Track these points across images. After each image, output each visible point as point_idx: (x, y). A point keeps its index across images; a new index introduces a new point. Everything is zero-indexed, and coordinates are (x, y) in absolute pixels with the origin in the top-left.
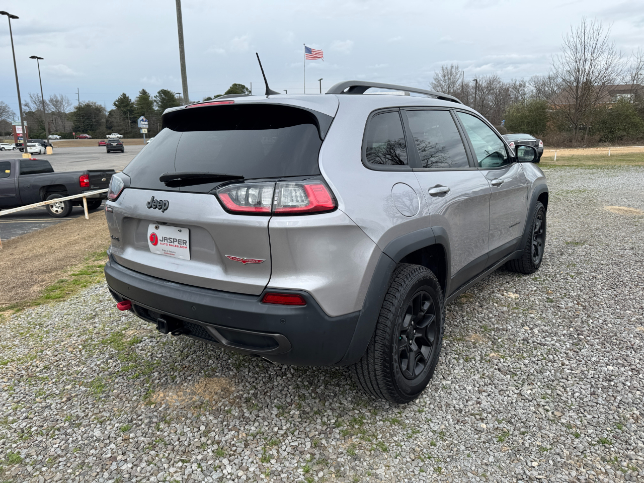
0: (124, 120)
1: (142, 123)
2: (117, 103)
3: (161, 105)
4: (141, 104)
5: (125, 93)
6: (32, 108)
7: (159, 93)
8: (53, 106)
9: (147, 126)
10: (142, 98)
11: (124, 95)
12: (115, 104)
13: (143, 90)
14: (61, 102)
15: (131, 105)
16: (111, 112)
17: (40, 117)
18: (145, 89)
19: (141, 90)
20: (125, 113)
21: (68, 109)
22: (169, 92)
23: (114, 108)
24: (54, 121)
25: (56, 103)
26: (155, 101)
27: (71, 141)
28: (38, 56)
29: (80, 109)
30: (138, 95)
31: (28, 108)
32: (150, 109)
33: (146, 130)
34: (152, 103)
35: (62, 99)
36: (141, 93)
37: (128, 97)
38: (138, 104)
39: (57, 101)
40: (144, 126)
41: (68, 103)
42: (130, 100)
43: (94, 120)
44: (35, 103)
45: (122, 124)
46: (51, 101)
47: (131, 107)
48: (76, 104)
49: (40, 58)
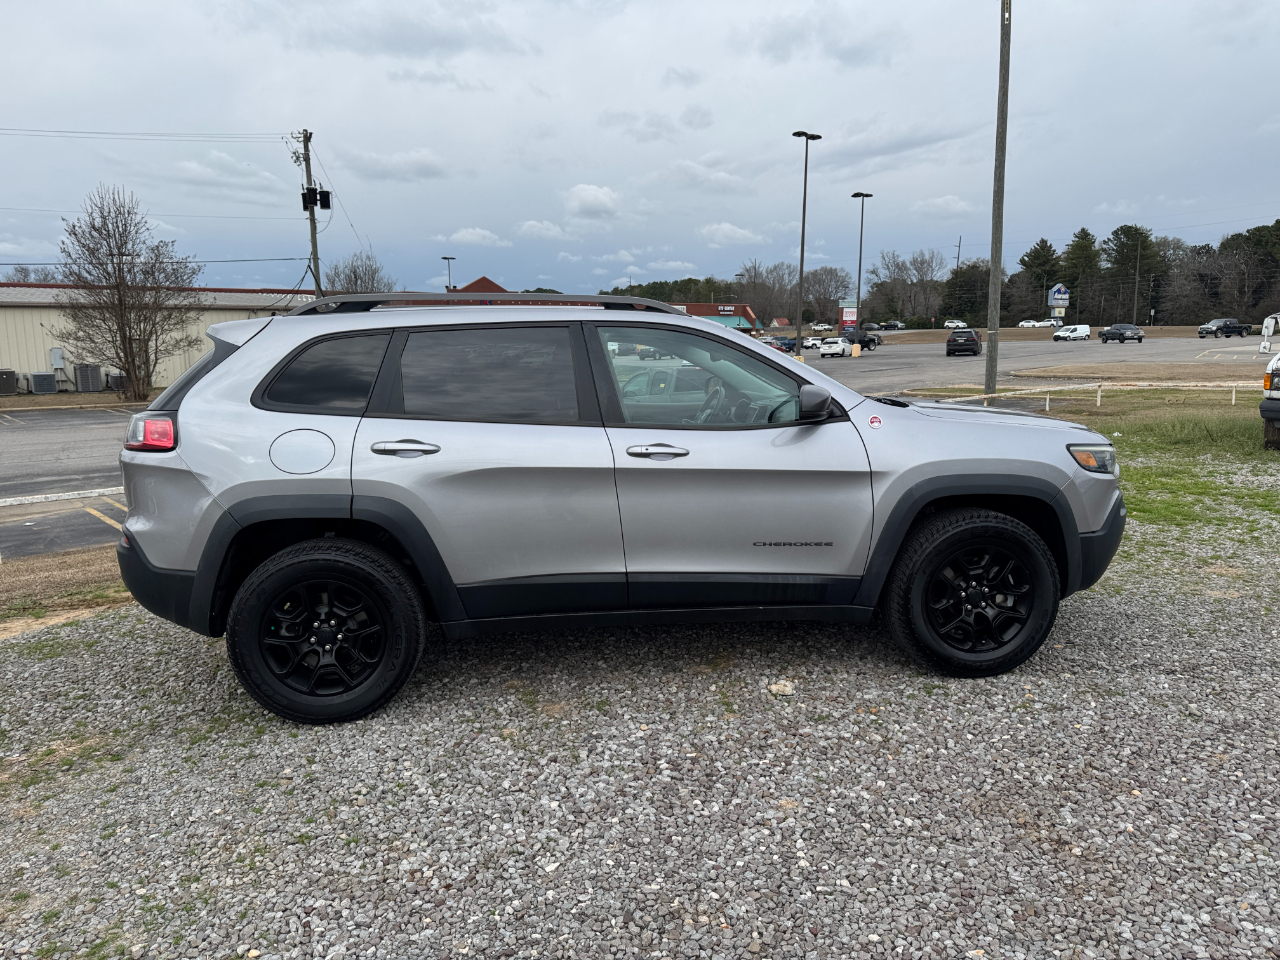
0: (1034, 292)
1: (1057, 296)
2: (1026, 259)
3: (1116, 258)
4: (1072, 259)
5: (1045, 239)
6: (882, 276)
7: (1115, 233)
8: (915, 272)
9: (1067, 303)
10: (1077, 246)
11: (1044, 242)
12: (1022, 262)
13: (1083, 230)
14: (929, 264)
15: (1053, 262)
16: (1013, 279)
17: (892, 291)
18: (1086, 227)
19: (1077, 230)
20: (1039, 277)
21: (939, 274)
22: (1137, 229)
23: (1019, 268)
24: (913, 297)
25: (921, 264)
26: (1104, 250)
27: (926, 333)
28: (865, 193)
29: (957, 273)
30: (1070, 239)
31: (876, 278)
32: (1090, 268)
33: (1063, 311)
34: (1097, 254)
35: (932, 258)
36: (1076, 237)
37: (1051, 246)
38: (1067, 259)
39: (922, 263)
40: (1061, 302)
41: (941, 263)
42: (1054, 251)
43: (979, 293)
44: (888, 268)
45: (1029, 298)
46: (914, 262)
47: (1053, 265)
48: (952, 265)
49: (867, 196)
